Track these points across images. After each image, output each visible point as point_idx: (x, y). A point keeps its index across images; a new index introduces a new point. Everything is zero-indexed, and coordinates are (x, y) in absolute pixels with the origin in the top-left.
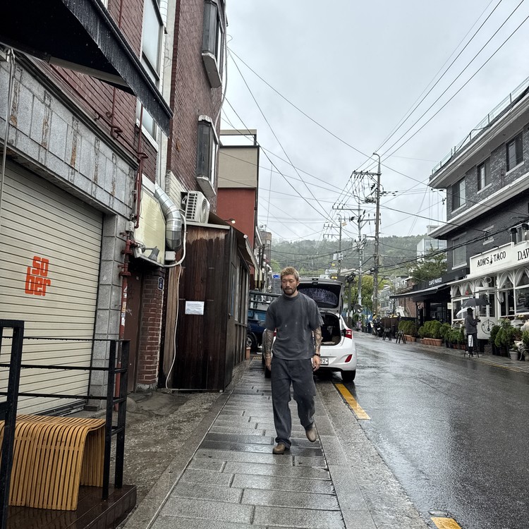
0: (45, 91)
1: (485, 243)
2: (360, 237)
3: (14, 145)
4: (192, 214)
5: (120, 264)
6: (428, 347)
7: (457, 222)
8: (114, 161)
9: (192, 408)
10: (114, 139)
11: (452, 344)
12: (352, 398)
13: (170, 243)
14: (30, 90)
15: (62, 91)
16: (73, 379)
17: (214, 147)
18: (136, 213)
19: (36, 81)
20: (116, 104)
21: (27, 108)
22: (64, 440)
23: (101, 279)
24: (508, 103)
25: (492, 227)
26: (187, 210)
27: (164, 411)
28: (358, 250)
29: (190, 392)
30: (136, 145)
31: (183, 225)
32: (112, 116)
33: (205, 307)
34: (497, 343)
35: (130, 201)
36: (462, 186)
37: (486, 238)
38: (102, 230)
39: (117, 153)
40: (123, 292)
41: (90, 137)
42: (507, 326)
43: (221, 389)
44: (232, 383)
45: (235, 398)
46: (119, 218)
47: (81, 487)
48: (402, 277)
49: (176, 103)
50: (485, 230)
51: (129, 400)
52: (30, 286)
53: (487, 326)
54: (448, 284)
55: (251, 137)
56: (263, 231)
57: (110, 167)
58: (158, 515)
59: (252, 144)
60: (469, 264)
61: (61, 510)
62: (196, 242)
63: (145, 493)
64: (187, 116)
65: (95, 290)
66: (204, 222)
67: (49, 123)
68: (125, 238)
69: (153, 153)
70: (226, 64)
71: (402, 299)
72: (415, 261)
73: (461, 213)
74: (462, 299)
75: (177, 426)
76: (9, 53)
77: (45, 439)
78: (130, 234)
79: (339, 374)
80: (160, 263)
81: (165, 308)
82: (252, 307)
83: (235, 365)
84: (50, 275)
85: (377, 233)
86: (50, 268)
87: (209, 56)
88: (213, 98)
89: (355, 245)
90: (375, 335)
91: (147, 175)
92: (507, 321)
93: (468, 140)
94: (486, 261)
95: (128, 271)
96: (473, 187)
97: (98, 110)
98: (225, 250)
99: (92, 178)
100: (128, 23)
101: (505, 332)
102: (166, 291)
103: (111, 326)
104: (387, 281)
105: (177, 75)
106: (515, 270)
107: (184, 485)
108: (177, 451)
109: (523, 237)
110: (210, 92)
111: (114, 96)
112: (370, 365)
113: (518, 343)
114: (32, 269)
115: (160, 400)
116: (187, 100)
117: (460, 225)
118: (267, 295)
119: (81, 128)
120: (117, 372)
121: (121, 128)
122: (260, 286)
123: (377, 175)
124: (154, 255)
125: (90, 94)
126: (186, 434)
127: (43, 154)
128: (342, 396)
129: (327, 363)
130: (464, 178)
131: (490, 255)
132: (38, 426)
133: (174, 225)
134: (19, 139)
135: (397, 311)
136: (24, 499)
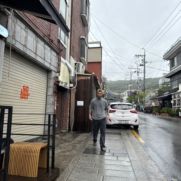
0: (25, 27)
2: (138, 78)
3: (14, 45)
4: (79, 70)
5: (54, 88)
6: (164, 117)
7: (174, 71)
8: (51, 52)
9: (80, 139)
10: (51, 44)
11: (173, 115)
12: (138, 135)
13: (71, 81)
14: (20, 26)
15: (31, 26)
16: (38, 129)
17: (86, 48)
18: (59, 70)
19: (22, 23)
20: (51, 31)
21: (19, 32)
22: (32, 151)
23: (47, 94)
26: (77, 69)
27: (70, 140)
28: (138, 83)
29: (80, 133)
30: (59, 46)
31: (76, 74)
33: (84, 103)
35: (57, 66)
36: (175, 59)
38: (47, 76)
40: (55, 98)
41: (42, 43)
43: (90, 132)
46: (53, 72)
47: (39, 168)
48: (154, 92)
49: (72, 32)
51: (57, 136)
52: (22, 96)
54: (171, 94)
55: (99, 44)
56: (104, 77)
57: (49, 54)
58: (67, 179)
59: (99, 46)
60: (178, 87)
61: (31, 177)
62: (80, 80)
63: (63, 170)
64: (76, 36)
65: (45, 97)
66: (83, 73)
67: (27, 38)
68: (55, 79)
69: (64, 49)
70: (90, 19)
71: (154, 100)
72: (158, 86)
73: (175, 68)
74: (176, 99)
75: (75, 145)
76: (11, 12)
77: (25, 151)
78: (57, 77)
79: (132, 126)
80: (68, 88)
81: (70, 104)
84: (29, 92)
85: (145, 77)
86: (29, 90)
87: (83, 15)
88: (85, 30)
89: (136, 81)
90: (145, 113)
91: (63, 57)
93: (177, 42)
95: (57, 90)
96: (179, 59)
97: (45, 33)
98: (90, 83)
99: (43, 58)
100: (55, 3)
102: (70, 98)
103: (51, 110)
104: (148, 94)
105: (73, 22)
107: (77, 167)
108: (75, 154)
110: (84, 28)
111: (50, 29)
112: (144, 123)
114: (23, 90)
115: (69, 136)
116: (76, 31)
117: (175, 72)
119: (39, 40)
120: (51, 126)
121: (53, 40)
123: (144, 56)
124: (66, 85)
125: (42, 28)
126: (78, 148)
127: (25, 48)
128: (134, 134)
130: (176, 56)
132: (23, 146)
133: (72, 74)
134: (16, 43)
135: (152, 104)
136: (18, 173)
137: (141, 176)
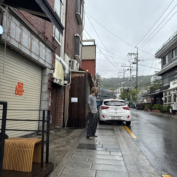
0: (20, 24)
1: (175, 77)
2: (131, 76)
3: (9, 42)
4: (73, 67)
5: (48, 85)
6: (155, 113)
8: (46, 49)
9: (74, 134)
10: (45, 41)
11: (164, 112)
12: (130, 131)
13: (66, 78)
14: (15, 23)
15: (26, 23)
17: (80, 46)
18: (54, 67)
19: (17, 20)
20: (46, 29)
21: (14, 29)
22: (27, 146)
23: (42, 90)
26: (71, 66)
27: (64, 135)
28: (130, 80)
29: (74, 129)
30: (53, 44)
31: (70, 71)
32: (44, 33)
33: (78, 99)
35: (51, 63)
36: (167, 57)
37: (176, 75)
38: (42, 73)
39: (46, 46)
40: (50, 94)
41: (37, 40)
43: (84, 128)
46: (48, 69)
47: (33, 163)
48: (146, 89)
50: (175, 72)
51: (51, 132)
52: (17, 92)
53: (176, 105)
54: (162, 91)
55: (93, 42)
56: (98, 75)
57: (44, 51)
58: (61, 173)
59: (93, 44)
60: (169, 84)
61: (26, 172)
62: (74, 77)
63: (57, 165)
64: (71, 34)
65: (40, 94)
66: (77, 70)
67: (22, 35)
68: (50, 76)
69: (59, 47)
70: (84, 17)
71: (146, 97)
72: (150, 84)
73: (166, 66)
74: (167, 96)
75: (69, 140)
76: (6, 9)
77: (20, 146)
78: (52, 74)
79: (125, 122)
80: (62, 85)
81: (64, 100)
84: (24, 88)
85: (137, 74)
86: (24, 86)
87: (78, 14)
88: (80, 28)
89: (129, 79)
90: (137, 109)
91: (57, 54)
93: (169, 41)
94: (176, 83)
95: (51, 87)
96: (171, 57)
97: (39, 31)
98: (84, 80)
99: (38, 54)
102: (65, 94)
103: (46, 106)
104: (140, 91)
105: (67, 20)
107: (71, 162)
108: (68, 150)
110: (79, 26)
112: (136, 119)
114: (17, 86)
115: (63, 132)
116: (71, 29)
117: (166, 70)
118: (99, 96)
119: (34, 37)
120: (45, 122)
121: (48, 37)
123: (137, 54)
124: (60, 82)
125: (37, 25)
126: (72, 143)
127: (20, 45)
128: (126, 130)
129: (121, 119)
130: (167, 54)
132: (18, 141)
133: (67, 71)
134: (11, 40)
135: (144, 101)
136: (13, 168)
137: (132, 170)
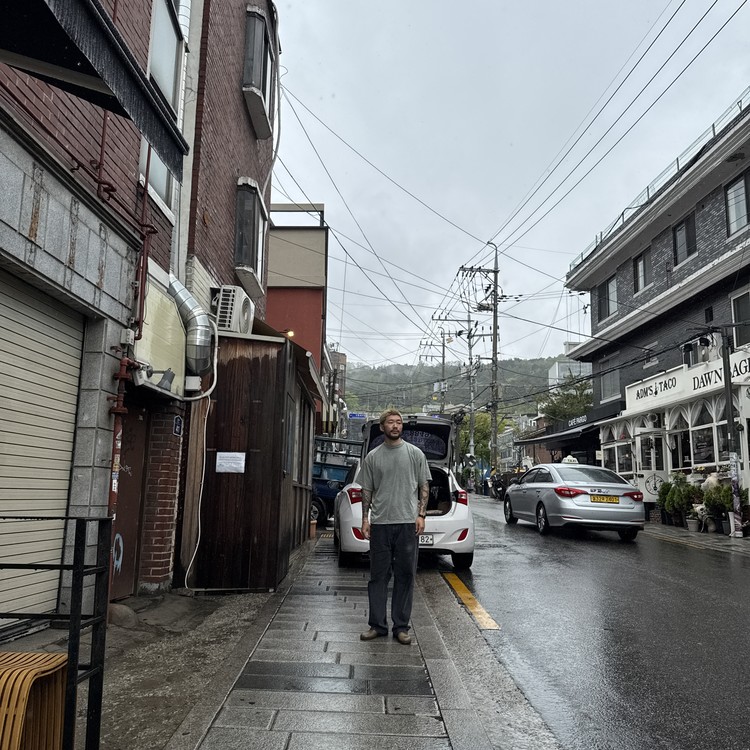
1: (647, 366)
2: (471, 359)
4: (228, 319)
5: (111, 395)
7: (608, 336)
8: (103, 235)
9: (226, 620)
10: (104, 201)
13: (193, 363)
15: (15, 120)
17: (261, 226)
18: (138, 316)
20: (106, 148)
23: (79, 419)
24: (674, 171)
25: (656, 343)
26: (219, 313)
27: (181, 625)
28: (469, 378)
29: (223, 593)
30: (140, 213)
31: (213, 337)
32: (100, 166)
33: (246, 460)
34: (668, 509)
35: (128, 299)
36: (613, 287)
37: (648, 359)
38: (83, 342)
39: (107, 224)
40: (115, 439)
41: (63, 196)
42: (682, 482)
43: (271, 587)
44: (289, 576)
45: (292, 601)
46: (110, 323)
48: (529, 415)
49: (202, 156)
50: (646, 347)
53: (652, 483)
54: (595, 424)
55: (317, 215)
56: (334, 352)
57: (95, 244)
59: (318, 224)
60: (624, 396)
62: (233, 362)
64: (220, 177)
65: (70, 437)
66: (246, 332)
68: (119, 355)
69: (165, 227)
70: (279, 109)
71: (531, 447)
72: (547, 393)
73: (611, 324)
74: (616, 445)
75: (200, 650)
78: (128, 349)
80: (177, 394)
81: (184, 463)
82: (318, 460)
83: (293, 547)
85: (495, 353)
87: (253, 92)
88: (260, 155)
89: (464, 370)
91: (156, 260)
92: (681, 475)
93: (620, 223)
94: (649, 392)
95: (124, 406)
96: (628, 287)
97: (77, 155)
98: (278, 374)
99: (64, 258)
100: (128, 31)
101: (679, 491)
102: (186, 437)
103: (95, 493)
104: (509, 422)
105: (205, 115)
106: (690, 403)
108: (197, 695)
109: (700, 357)
110: (255, 144)
111: (103, 137)
112: (492, 544)
113: (698, 508)
115: (173, 610)
116: (221, 154)
117: (611, 340)
118: (341, 443)
119: (49, 181)
120: (87, 574)
121: (115, 185)
122: (330, 429)
123: (494, 272)
124: (167, 382)
125: (64, 131)
126: (213, 664)
129: (431, 542)
130: (614, 275)
131: (654, 383)
133: (198, 337)
135: (524, 463)
